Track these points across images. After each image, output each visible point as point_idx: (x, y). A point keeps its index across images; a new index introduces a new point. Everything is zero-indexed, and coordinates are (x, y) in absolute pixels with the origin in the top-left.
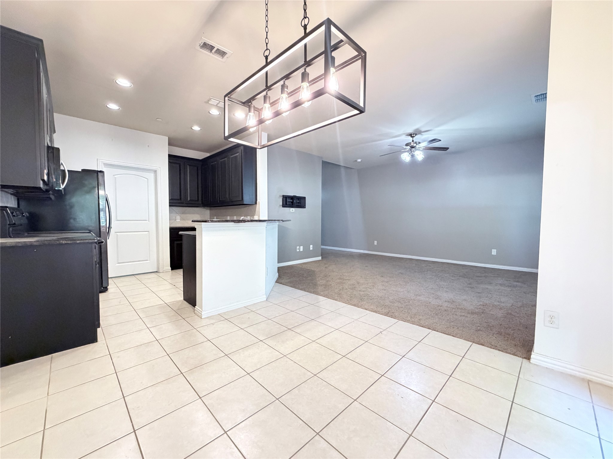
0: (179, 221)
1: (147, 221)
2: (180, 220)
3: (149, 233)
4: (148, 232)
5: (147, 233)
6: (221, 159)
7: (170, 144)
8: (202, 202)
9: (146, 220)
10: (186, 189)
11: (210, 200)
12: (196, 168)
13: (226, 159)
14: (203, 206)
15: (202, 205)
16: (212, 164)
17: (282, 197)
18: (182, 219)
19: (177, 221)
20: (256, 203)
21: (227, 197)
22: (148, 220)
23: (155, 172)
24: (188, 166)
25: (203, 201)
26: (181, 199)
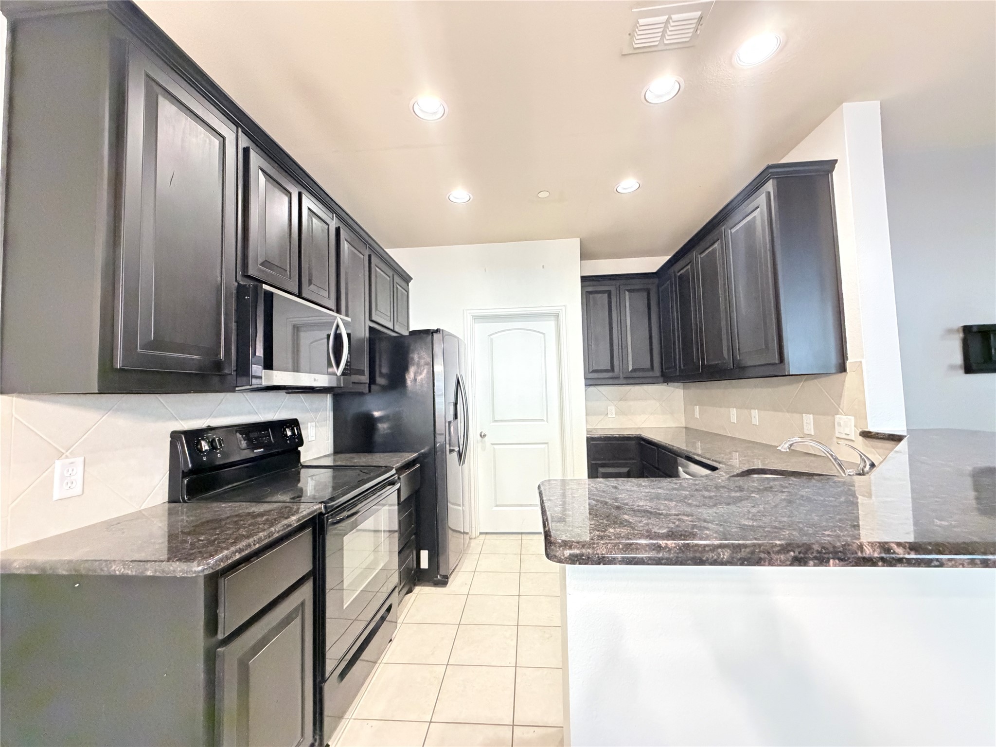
0: (614, 416)
1: (544, 421)
2: (616, 414)
3: (548, 446)
4: (546, 445)
5: (544, 446)
6: (701, 254)
7: (585, 255)
8: (662, 371)
9: (542, 420)
10: (623, 347)
11: (680, 367)
12: (645, 294)
13: (716, 245)
14: (664, 382)
15: (661, 379)
16: (679, 274)
17: (961, 335)
18: (620, 412)
19: (609, 416)
20: (842, 368)
21: (726, 357)
22: (545, 419)
23: (557, 316)
24: (627, 293)
25: (664, 370)
26: (612, 369)
